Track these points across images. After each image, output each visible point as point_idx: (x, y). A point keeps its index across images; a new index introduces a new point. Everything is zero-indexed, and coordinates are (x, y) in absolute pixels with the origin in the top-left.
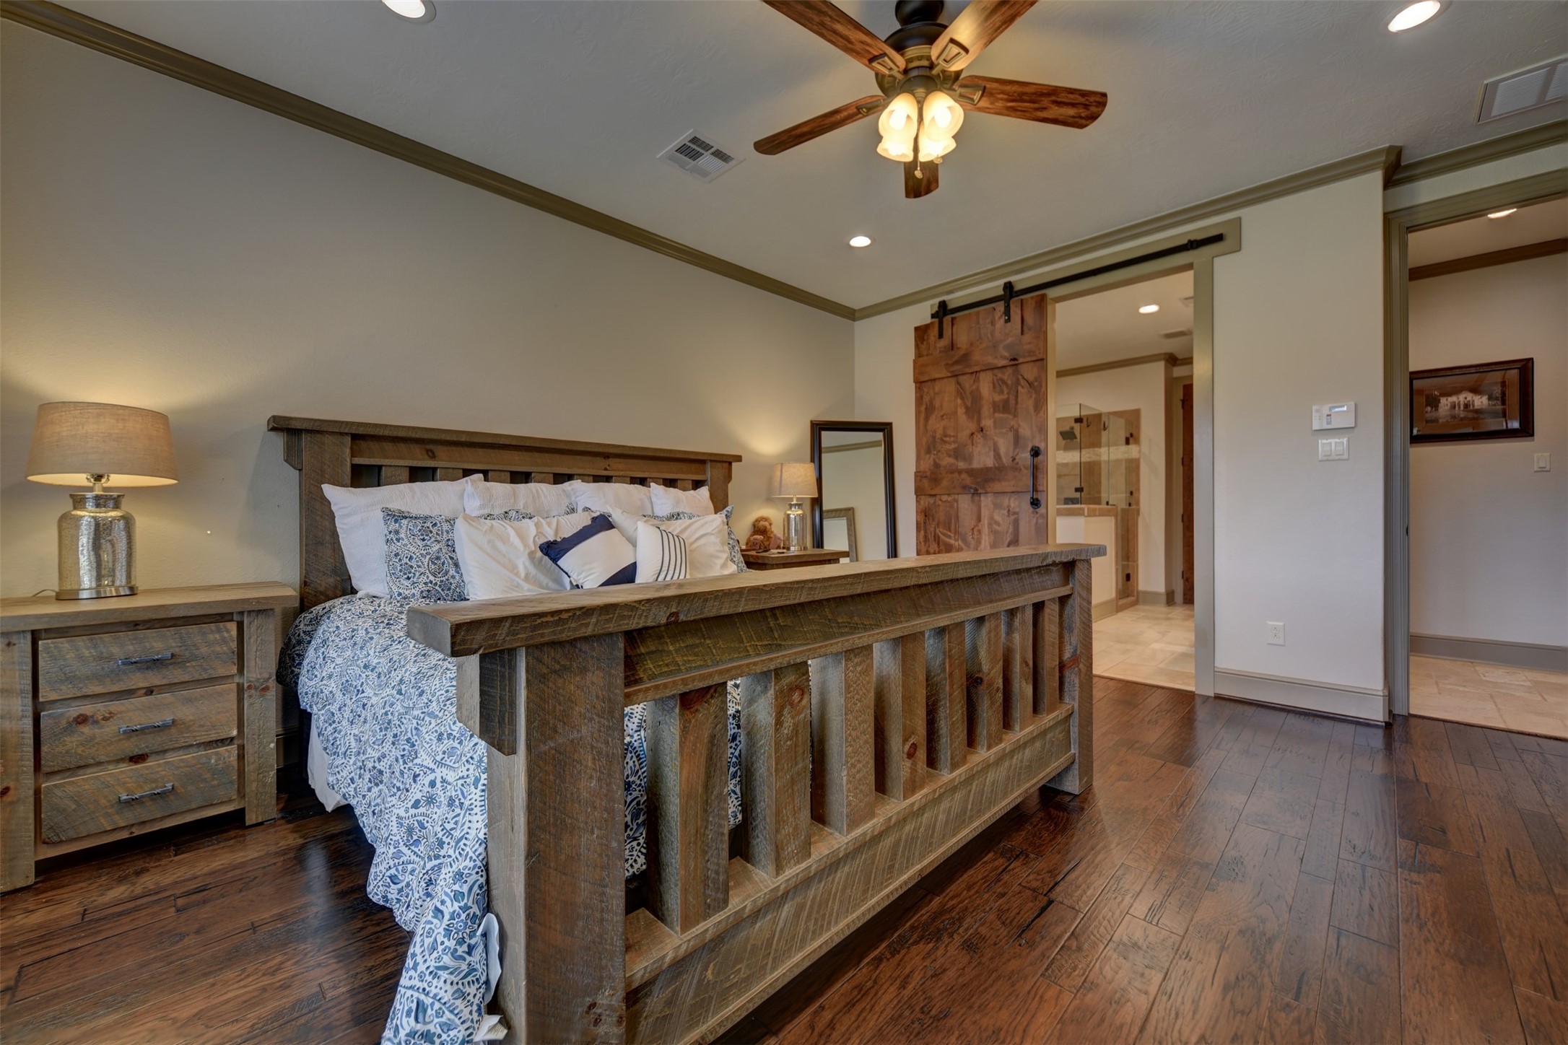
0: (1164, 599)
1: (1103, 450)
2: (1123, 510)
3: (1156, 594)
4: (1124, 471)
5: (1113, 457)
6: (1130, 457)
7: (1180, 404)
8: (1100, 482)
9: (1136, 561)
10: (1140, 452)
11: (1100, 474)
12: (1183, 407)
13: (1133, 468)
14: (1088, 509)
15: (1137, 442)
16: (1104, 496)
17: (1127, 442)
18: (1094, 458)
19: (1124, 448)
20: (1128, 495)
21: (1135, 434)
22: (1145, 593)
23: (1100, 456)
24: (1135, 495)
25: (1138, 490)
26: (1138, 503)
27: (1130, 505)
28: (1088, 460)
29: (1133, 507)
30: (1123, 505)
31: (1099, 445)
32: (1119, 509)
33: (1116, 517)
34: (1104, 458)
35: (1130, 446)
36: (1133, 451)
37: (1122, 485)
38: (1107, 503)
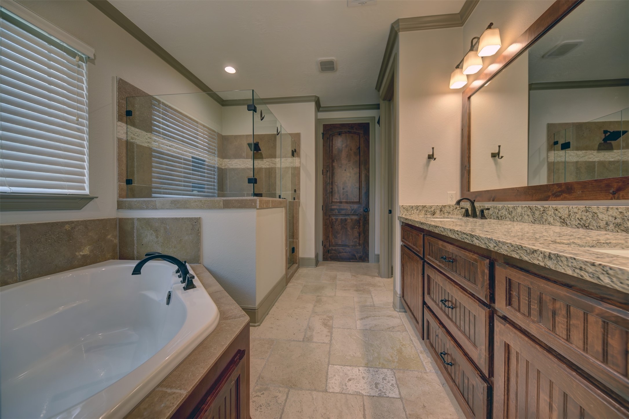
0: (314, 262)
1: (278, 160)
2: (290, 202)
3: (309, 259)
4: (291, 175)
5: (283, 165)
6: (294, 166)
7: (321, 136)
8: (275, 183)
9: (297, 239)
10: (300, 163)
11: (275, 177)
12: (323, 139)
13: (296, 173)
14: (260, 201)
15: (299, 156)
16: (278, 193)
17: (293, 155)
18: (272, 165)
19: (290, 159)
20: (293, 192)
21: (297, 150)
22: (303, 259)
23: (275, 164)
24: (297, 192)
25: (299, 189)
26: (299, 198)
27: (294, 199)
28: (268, 167)
29: (296, 200)
30: (290, 199)
31: (274, 156)
32: (288, 202)
33: (286, 207)
34: (278, 166)
35: (294, 158)
36: (296, 162)
37: (289, 185)
38: (280, 197)
